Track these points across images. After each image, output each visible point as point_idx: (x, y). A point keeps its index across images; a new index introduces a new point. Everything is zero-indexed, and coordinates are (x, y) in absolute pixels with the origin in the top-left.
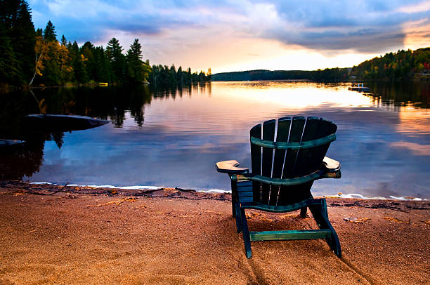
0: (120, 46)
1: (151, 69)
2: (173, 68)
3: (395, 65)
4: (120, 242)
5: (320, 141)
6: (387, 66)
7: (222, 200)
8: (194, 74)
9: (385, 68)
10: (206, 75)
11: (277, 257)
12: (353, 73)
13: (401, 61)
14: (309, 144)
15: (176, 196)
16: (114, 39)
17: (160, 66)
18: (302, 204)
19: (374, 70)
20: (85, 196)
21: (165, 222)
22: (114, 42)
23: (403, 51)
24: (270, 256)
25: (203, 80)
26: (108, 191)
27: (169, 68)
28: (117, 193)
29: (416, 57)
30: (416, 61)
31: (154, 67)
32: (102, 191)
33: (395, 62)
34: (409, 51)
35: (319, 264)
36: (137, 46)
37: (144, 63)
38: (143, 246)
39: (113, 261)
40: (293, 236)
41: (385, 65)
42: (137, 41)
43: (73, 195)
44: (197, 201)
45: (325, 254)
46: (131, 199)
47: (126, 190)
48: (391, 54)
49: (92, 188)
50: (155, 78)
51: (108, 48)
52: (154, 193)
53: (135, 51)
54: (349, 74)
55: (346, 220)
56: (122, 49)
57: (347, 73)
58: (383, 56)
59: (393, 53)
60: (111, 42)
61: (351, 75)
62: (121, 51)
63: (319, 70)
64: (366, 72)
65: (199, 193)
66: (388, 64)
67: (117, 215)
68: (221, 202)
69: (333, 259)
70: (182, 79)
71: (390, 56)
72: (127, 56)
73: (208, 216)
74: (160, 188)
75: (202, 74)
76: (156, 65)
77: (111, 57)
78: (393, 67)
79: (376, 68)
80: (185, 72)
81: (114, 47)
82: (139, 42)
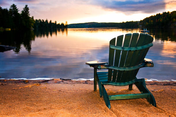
0: (17, 8)
1: (34, 21)
2: (47, 21)
3: (161, 20)
4: (38, 104)
5: (145, 46)
6: (157, 20)
7: (86, 83)
8: (58, 24)
9: (156, 21)
10: (65, 25)
11: (124, 108)
12: (140, 24)
13: (164, 17)
14: (140, 48)
15: (62, 82)
16: (14, 5)
17: (40, 20)
18: (133, 81)
19: (151, 22)
20: (10, 84)
21: (59, 94)
22: (14, 6)
23: (165, 12)
24: (120, 108)
25: (63, 28)
26: (23, 81)
27: (45, 21)
28: (28, 82)
29: (172, 15)
30: (172, 17)
31: (36, 20)
32: (20, 81)
33: (162, 18)
34: (169, 12)
35: (146, 110)
36: (26, 9)
37: (30, 18)
38: (52, 105)
39: (38, 112)
40: (131, 97)
41: (156, 20)
42: (27, 6)
43: (4, 84)
44: (73, 85)
45: (147, 106)
46: (38, 84)
47: (33, 81)
48: (159, 14)
49: (14, 80)
50: (37, 26)
51: (10, 9)
52: (49, 81)
53: (26, 12)
54: (138, 24)
55: (153, 91)
56: (18, 10)
57: (137, 24)
58: (155, 15)
59: (160, 13)
60: (12, 6)
61: (139, 25)
62: (18, 11)
63: (123, 22)
64: (147, 23)
65: (73, 81)
66: (158, 19)
67: (32, 92)
68: (86, 85)
69: (152, 107)
70: (52, 27)
71: (159, 15)
72: (21, 14)
73: (81, 91)
74: (52, 79)
75: (63, 24)
76: (38, 20)
77: (12, 15)
78: (161, 21)
79: (152, 21)
80: (53, 23)
81: (14, 9)
82: (28, 7)
